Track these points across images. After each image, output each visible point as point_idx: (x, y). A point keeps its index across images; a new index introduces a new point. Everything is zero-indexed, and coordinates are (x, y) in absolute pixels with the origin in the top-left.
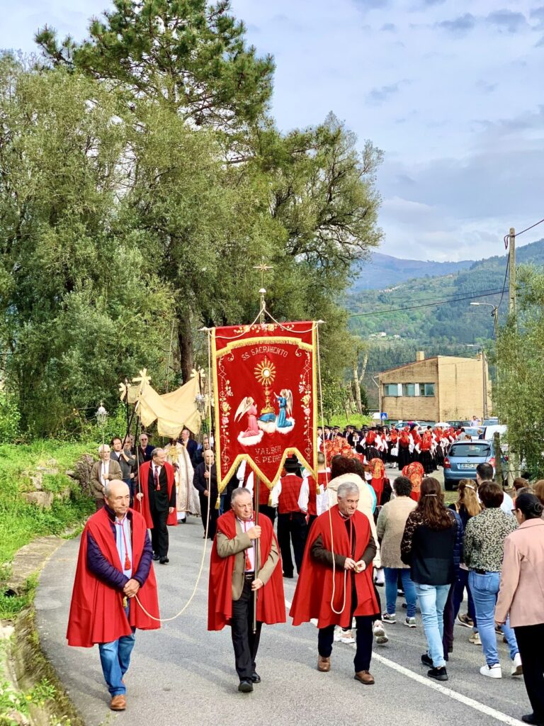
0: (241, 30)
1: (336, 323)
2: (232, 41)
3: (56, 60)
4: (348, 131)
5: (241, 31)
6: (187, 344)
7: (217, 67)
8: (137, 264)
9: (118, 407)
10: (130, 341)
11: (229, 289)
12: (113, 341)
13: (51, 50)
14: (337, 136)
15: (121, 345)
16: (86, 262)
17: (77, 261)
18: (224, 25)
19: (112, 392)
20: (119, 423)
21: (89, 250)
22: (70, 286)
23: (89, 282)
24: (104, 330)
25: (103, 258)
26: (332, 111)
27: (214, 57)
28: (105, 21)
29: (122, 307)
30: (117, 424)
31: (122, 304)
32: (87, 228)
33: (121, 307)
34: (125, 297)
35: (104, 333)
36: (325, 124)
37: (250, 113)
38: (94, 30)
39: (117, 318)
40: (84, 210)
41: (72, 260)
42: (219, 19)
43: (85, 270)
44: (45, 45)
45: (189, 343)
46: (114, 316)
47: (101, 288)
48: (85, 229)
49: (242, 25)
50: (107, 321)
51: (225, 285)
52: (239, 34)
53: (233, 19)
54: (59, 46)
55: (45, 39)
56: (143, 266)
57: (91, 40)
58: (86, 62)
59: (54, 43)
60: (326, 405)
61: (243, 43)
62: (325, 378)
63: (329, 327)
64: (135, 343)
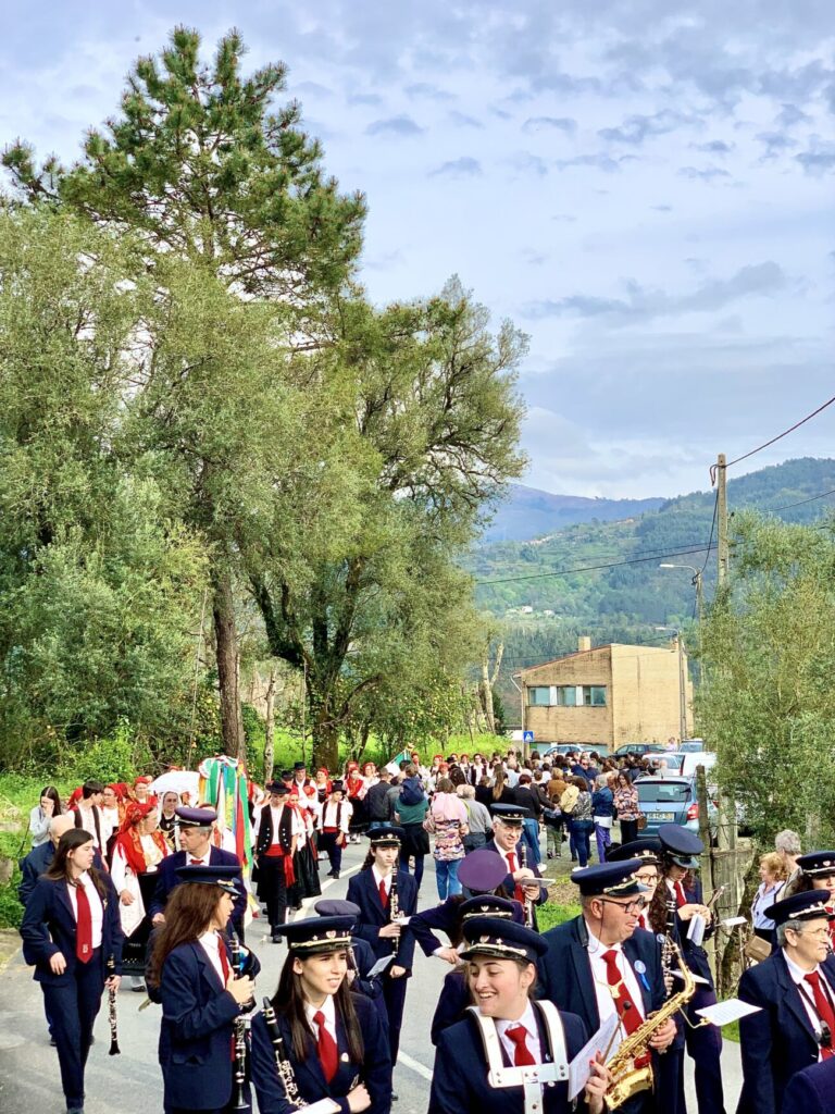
0: (316, 153)
1: (455, 595)
2: (302, 169)
3: (32, 191)
4: (478, 305)
5: (316, 155)
6: (226, 626)
7: (280, 207)
8: (152, 503)
9: (118, 724)
10: (139, 622)
11: (292, 542)
12: (113, 621)
13: (25, 175)
14: (460, 312)
15: (124, 628)
16: (74, 499)
17: (59, 498)
18: (291, 145)
19: (108, 700)
20: (119, 749)
21: (78, 481)
22: (46, 536)
23: (77, 530)
24: (99, 604)
25: (100, 494)
26: (455, 277)
27: (277, 193)
28: (108, 135)
29: (128, 568)
30: (115, 751)
31: (128, 564)
32: (76, 447)
33: (125, 569)
34: (132, 553)
35: (99, 609)
36: (444, 292)
37: (329, 276)
38: (92, 147)
39: (120, 587)
40: (71, 419)
41: (52, 497)
42: (283, 136)
43: (71, 511)
44: (15, 168)
45: (230, 624)
46: (115, 583)
47: (95, 539)
48: (72, 449)
49: (316, 146)
50: (104, 590)
51: (287, 536)
52: (312, 159)
53: (304, 138)
54: (37, 171)
55: (16, 159)
56: (160, 507)
57: (86, 163)
58: (77, 195)
59: (30, 166)
60: (439, 720)
61: (318, 172)
62: (437, 678)
63: (445, 601)
64: (146, 625)
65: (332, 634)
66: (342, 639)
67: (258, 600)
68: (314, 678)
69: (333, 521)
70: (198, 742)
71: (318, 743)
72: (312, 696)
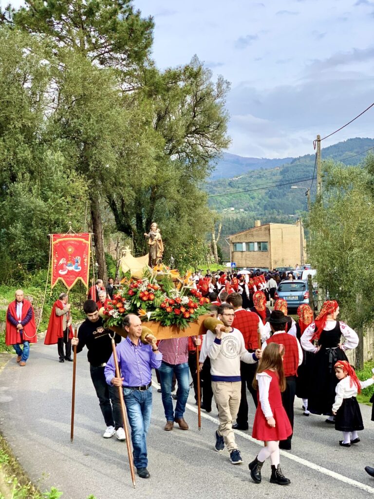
1: (199, 202)
2: (124, 6)
3: (1, 20)
4: (206, 69)
7: (115, 24)
8: (60, 162)
10: (57, 216)
11: (125, 179)
12: (45, 216)
14: (199, 72)
15: (51, 221)
16: (25, 162)
17: (18, 161)
21: (26, 153)
22: (13, 178)
23: (27, 175)
24: (38, 209)
25: (37, 159)
26: (196, 55)
27: (113, 17)
30: (49, 274)
31: (51, 191)
32: (25, 138)
33: (50, 193)
34: (52, 185)
35: (39, 211)
36: (191, 63)
37: (138, 56)
39: (48, 201)
40: (22, 125)
41: (15, 161)
43: (24, 167)
45: (98, 217)
46: (46, 199)
47: (35, 180)
48: (23, 138)
50: (41, 203)
51: (123, 177)
56: (63, 165)
57: (25, 6)
58: (21, 20)
60: (193, 258)
61: (132, 7)
62: (192, 239)
63: (195, 204)
64: (61, 217)
65: (144, 221)
66: (149, 222)
67: (111, 206)
68: (137, 240)
69: (143, 169)
72: (136, 249)
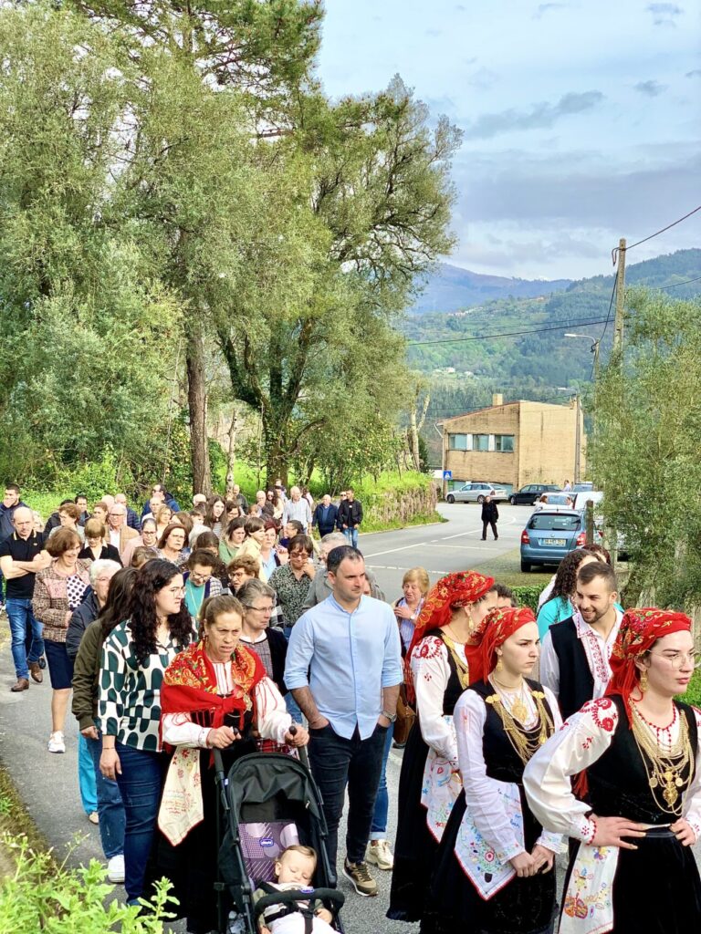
1: (391, 353)
4: (418, 102)
6: (197, 372)
7: (249, 8)
8: (133, 263)
9: (104, 449)
10: (122, 365)
11: (253, 303)
12: (100, 363)
14: (403, 107)
15: (109, 370)
16: (67, 257)
17: (54, 257)
19: (97, 430)
20: (105, 469)
21: (70, 242)
22: (45, 288)
23: (70, 284)
24: (87, 348)
25: (90, 255)
26: (398, 74)
29: (112, 319)
30: (102, 471)
31: (114, 315)
33: (109, 321)
34: (117, 306)
35: (89, 352)
36: (389, 90)
37: (291, 71)
39: (106, 334)
40: (66, 189)
41: (49, 255)
43: (65, 268)
45: (200, 371)
46: (102, 332)
47: (86, 294)
50: (91, 336)
51: (249, 297)
56: (139, 269)
60: (373, 458)
62: (373, 422)
63: (382, 357)
64: (130, 367)
65: (285, 382)
66: (294, 386)
67: (224, 351)
68: (269, 418)
69: (289, 286)
70: (171, 468)
71: (271, 473)
72: (267, 433)
